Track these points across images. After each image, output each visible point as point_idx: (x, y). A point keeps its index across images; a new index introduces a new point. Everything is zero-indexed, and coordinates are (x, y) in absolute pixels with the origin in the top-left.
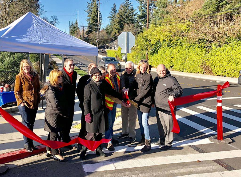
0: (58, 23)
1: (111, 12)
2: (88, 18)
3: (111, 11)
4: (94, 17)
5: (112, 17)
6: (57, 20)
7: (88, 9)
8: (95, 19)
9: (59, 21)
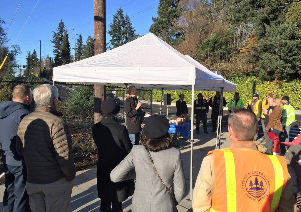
0: (20, 53)
1: (77, 44)
2: (55, 49)
3: (77, 42)
4: (65, 48)
5: (78, 49)
6: (20, 50)
7: (55, 39)
8: (66, 50)
9: (21, 50)
